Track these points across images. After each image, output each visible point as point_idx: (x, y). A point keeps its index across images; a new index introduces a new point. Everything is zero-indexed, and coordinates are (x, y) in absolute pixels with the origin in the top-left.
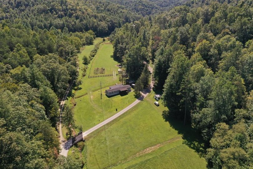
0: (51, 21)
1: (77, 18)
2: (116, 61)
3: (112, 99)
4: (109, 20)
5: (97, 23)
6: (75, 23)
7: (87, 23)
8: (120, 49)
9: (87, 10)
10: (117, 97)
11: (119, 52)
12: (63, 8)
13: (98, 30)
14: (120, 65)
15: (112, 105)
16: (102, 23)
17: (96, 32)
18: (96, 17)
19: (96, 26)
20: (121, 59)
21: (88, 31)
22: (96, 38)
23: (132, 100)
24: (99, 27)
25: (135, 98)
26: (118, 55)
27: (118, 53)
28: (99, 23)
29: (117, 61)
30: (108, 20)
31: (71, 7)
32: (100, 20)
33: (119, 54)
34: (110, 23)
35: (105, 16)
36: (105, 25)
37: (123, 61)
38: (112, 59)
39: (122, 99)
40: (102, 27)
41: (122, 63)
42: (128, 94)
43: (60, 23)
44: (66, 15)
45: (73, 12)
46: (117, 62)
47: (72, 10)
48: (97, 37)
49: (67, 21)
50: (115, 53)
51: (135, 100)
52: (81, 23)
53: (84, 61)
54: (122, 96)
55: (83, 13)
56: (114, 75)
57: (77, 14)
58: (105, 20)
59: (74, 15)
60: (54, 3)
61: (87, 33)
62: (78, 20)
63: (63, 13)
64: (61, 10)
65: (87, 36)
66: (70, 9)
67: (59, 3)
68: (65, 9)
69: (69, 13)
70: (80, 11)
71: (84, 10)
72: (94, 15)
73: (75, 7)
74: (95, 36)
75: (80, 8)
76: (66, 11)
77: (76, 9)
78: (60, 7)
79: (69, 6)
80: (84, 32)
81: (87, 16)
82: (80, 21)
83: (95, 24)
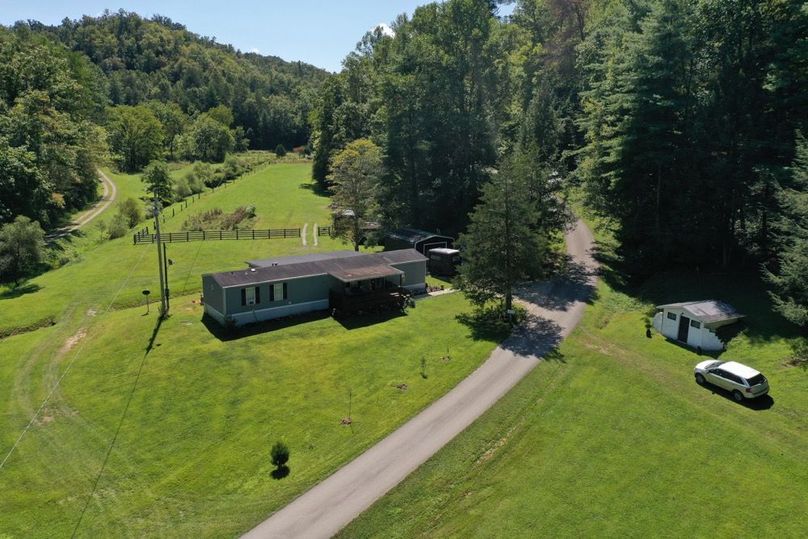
1: (176, 76)
3: (255, 349)
5: (258, 99)
7: (215, 92)
9: (220, 62)
10: (302, 335)
12: (121, 43)
13: (261, 124)
15: (234, 403)
16: (277, 98)
17: (250, 129)
18: (253, 85)
19: (251, 106)
22: (250, 152)
23: (453, 353)
24: (264, 110)
25: (477, 337)
28: (264, 98)
31: (155, 40)
32: (272, 91)
35: (290, 82)
36: (288, 107)
39: (348, 350)
40: (275, 112)
42: (408, 310)
44: (130, 66)
45: (163, 58)
47: (158, 53)
48: (254, 146)
49: (129, 82)
51: (482, 359)
52: (189, 90)
54: (349, 327)
55: (205, 67)
57: (176, 66)
58: (288, 92)
59: (166, 68)
60: (91, 27)
61: (204, 115)
62: (180, 83)
63: (122, 61)
64: (116, 50)
65: (205, 125)
66: (150, 46)
67: (112, 33)
68: (129, 49)
69: (143, 61)
70: (195, 59)
71: (210, 60)
72: (249, 81)
73: (172, 45)
74: (246, 142)
75: (192, 51)
76: (133, 57)
77: (176, 50)
78: (111, 39)
79: (148, 39)
80: (193, 113)
81: (216, 77)
82: (186, 86)
83: (249, 100)
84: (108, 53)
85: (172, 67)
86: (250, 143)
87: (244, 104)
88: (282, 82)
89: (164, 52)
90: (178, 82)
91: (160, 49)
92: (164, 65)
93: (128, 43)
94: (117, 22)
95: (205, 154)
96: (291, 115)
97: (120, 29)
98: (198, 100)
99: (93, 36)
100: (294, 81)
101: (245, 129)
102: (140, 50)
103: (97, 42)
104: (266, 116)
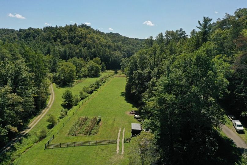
0: (49, 48)
1: (85, 46)
2: (129, 102)
4: (126, 49)
5: (110, 52)
6: (80, 50)
7: (96, 51)
8: (139, 79)
9: (99, 40)
11: (137, 85)
12: (69, 35)
13: (110, 61)
14: (136, 113)
16: (116, 52)
17: (107, 63)
18: (109, 47)
19: (107, 55)
20: (140, 98)
21: (94, 59)
22: (106, 70)
24: (112, 57)
26: (134, 91)
27: (133, 87)
28: (112, 52)
29: (131, 103)
30: (124, 50)
31: (79, 34)
32: (115, 50)
33: (136, 88)
34: (127, 54)
35: (120, 46)
36: (119, 55)
37: (144, 104)
38: (124, 98)
40: (115, 57)
41: (142, 109)
43: (60, 50)
44: (71, 42)
46: (131, 105)
47: (80, 38)
48: (108, 69)
49: (70, 48)
50: (128, 88)
52: (88, 50)
53: (65, 101)
55: (94, 41)
56: (118, 141)
57: (85, 42)
58: (120, 50)
59: (82, 43)
60: (61, 30)
61: (91, 61)
62: (86, 48)
63: (69, 41)
64: (68, 37)
65: (91, 65)
66: (78, 36)
67: (67, 31)
68: (72, 37)
69: (75, 41)
70: (91, 39)
71: (96, 39)
72: (108, 45)
73: (85, 35)
74: (105, 67)
75: (91, 37)
76: (72, 39)
77: (86, 37)
78: (67, 34)
79: (77, 33)
80: (88, 60)
81: (97, 45)
82: (88, 49)
83: (107, 53)
84: (65, 38)
85: (84, 42)
86: (107, 68)
87: (105, 55)
88: (118, 46)
89: (82, 38)
90: (85, 48)
91: (81, 36)
92: (82, 41)
93: (71, 35)
94: (69, 28)
95: (91, 74)
96: (120, 58)
97: (70, 30)
98: (91, 54)
99: (61, 33)
100: (122, 46)
101: (105, 63)
102: (75, 37)
103: (62, 35)
104: (112, 58)
